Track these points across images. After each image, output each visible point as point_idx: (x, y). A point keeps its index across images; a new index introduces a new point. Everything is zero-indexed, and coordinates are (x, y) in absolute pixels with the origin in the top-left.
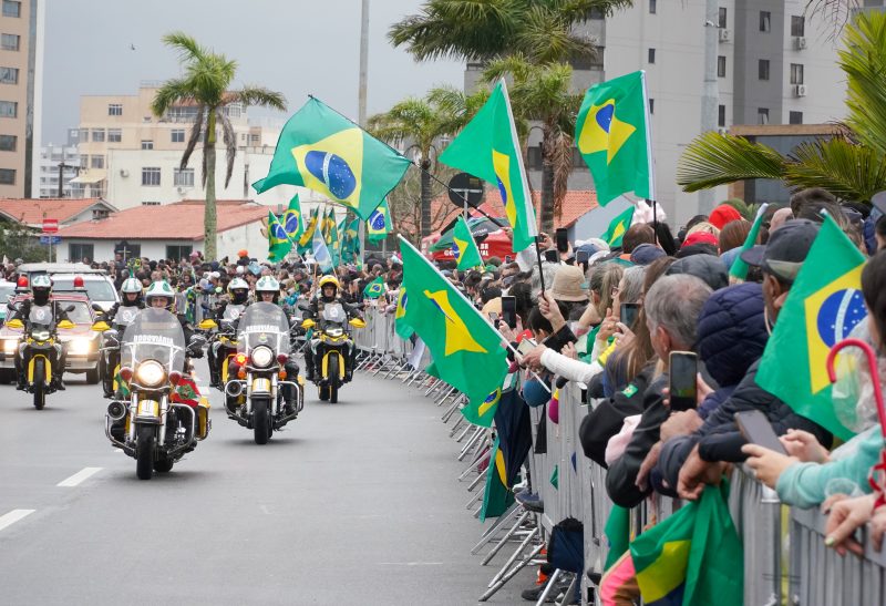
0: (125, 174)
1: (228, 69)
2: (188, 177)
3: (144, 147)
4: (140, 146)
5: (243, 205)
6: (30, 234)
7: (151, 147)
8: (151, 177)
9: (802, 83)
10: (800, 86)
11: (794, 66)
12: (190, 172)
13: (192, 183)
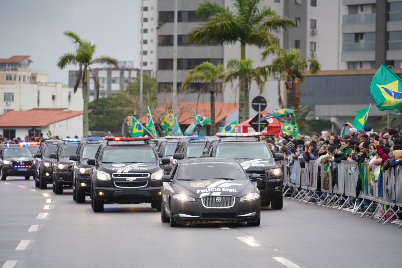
1: (93, 48)
2: (11, 97)
5: (63, 111)
9: (315, 50)
10: (314, 53)
11: (311, 43)
12: (12, 95)
13: (13, 100)
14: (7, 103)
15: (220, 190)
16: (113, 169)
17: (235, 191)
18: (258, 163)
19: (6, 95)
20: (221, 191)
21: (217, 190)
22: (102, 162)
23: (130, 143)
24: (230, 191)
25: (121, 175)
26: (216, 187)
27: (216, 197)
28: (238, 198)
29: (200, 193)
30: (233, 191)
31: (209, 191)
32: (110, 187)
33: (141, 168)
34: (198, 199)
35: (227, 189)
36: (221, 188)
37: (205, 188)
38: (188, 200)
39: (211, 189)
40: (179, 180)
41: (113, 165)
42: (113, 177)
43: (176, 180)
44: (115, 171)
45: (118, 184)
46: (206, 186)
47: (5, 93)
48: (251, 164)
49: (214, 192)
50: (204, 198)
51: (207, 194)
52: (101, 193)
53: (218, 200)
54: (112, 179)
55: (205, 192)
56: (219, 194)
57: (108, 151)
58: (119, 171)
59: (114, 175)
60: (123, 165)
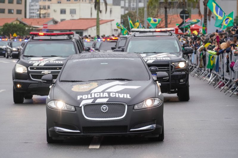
0: (55, 11)
3: (58, 3)
4: (57, 2)
6: (34, 29)
7: (60, 3)
8: (63, 12)
12: (75, 10)
13: (75, 13)
14: (72, 15)
15: (107, 96)
16: (30, 62)
17: (128, 97)
18: (164, 57)
19: (72, 10)
20: (109, 97)
21: (104, 96)
22: (24, 56)
23: (53, 38)
24: (121, 96)
25: (37, 69)
26: (103, 92)
27: (102, 104)
28: (131, 106)
29: (82, 99)
30: (125, 97)
31: (93, 96)
32: (26, 79)
33: (57, 62)
34: (77, 108)
35: (117, 94)
36: (109, 93)
37: (89, 92)
38: (66, 108)
39: (96, 94)
40: (62, 81)
41: (32, 59)
42: (29, 70)
43: (58, 82)
44: (32, 65)
45: (34, 76)
46: (91, 90)
47: (71, 9)
48: (156, 58)
49: (100, 98)
50: (86, 106)
51: (90, 101)
52: (18, 86)
53: (105, 108)
54: (29, 72)
55: (88, 99)
56: (105, 100)
57: (31, 45)
58: (36, 64)
59: (31, 68)
60: (42, 58)
